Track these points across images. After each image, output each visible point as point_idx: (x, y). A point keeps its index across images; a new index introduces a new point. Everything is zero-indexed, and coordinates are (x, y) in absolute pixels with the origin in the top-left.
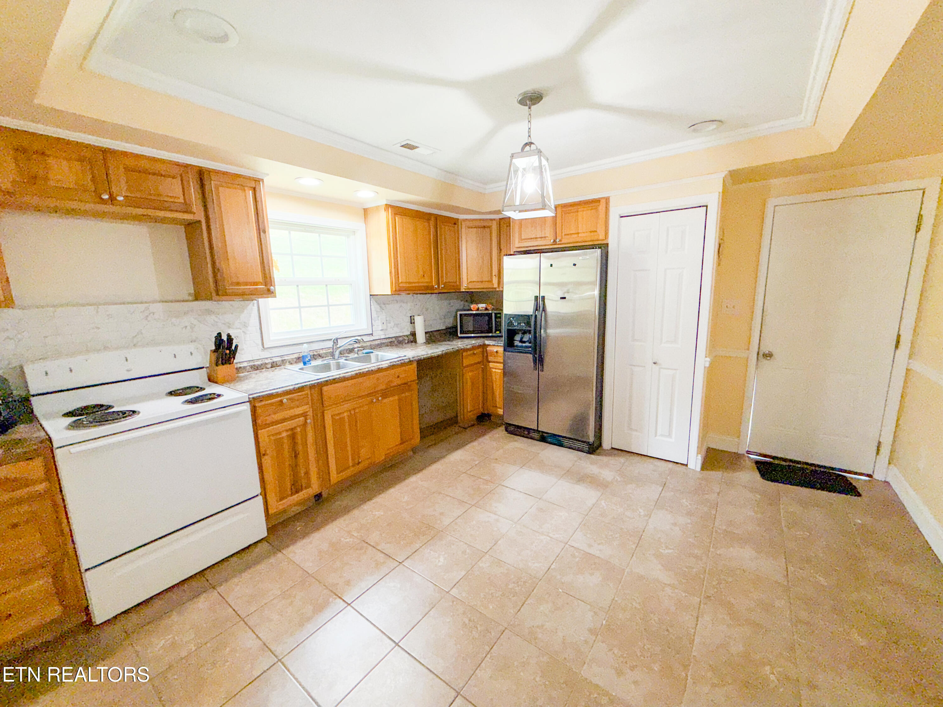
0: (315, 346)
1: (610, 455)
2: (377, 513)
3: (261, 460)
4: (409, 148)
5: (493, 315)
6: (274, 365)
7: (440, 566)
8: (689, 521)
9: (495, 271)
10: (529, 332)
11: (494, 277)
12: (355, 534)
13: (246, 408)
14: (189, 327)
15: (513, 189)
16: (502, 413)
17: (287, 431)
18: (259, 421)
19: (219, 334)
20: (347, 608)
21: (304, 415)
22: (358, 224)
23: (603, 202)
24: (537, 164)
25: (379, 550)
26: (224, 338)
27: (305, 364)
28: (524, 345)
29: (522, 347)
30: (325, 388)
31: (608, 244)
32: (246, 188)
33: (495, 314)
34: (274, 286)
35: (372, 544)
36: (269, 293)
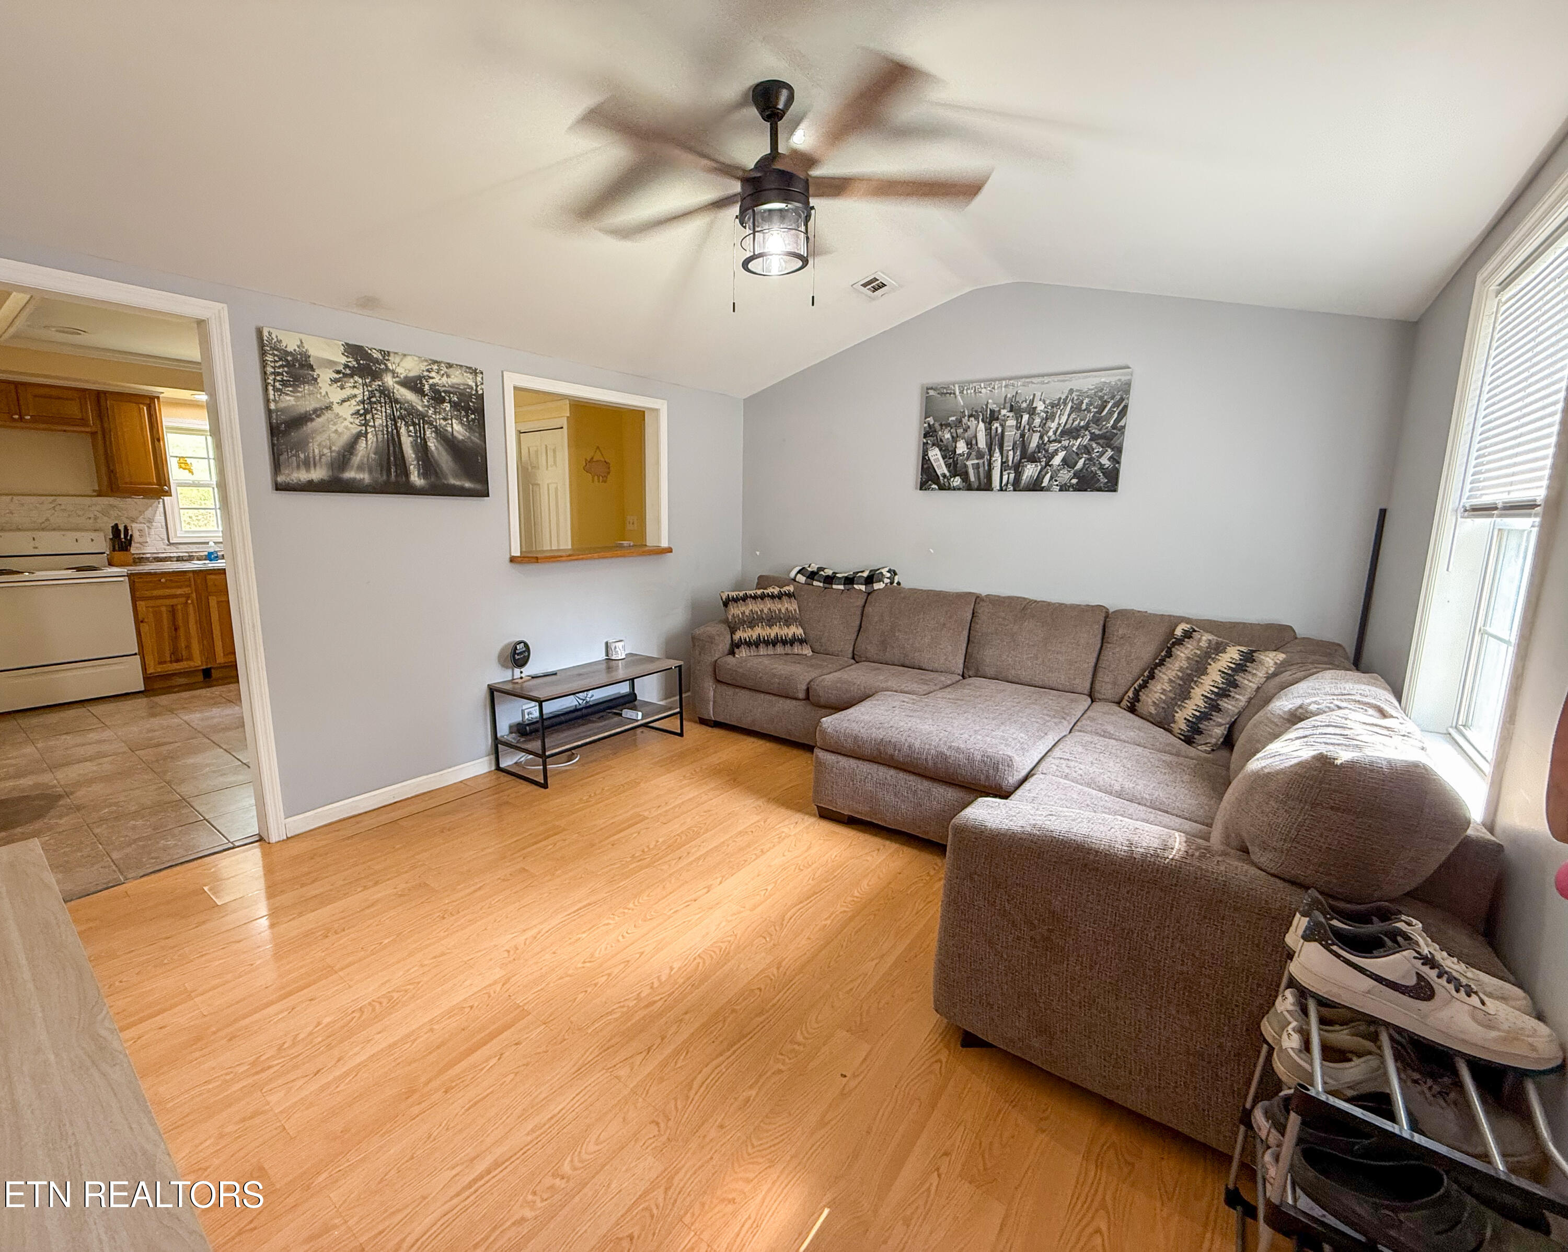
3: (139, 625)
13: (128, 580)
14: (92, 519)
17: (167, 605)
19: (116, 525)
21: (188, 597)
26: (121, 528)
30: (209, 577)
32: (141, 405)
34: (170, 487)
36: (164, 492)
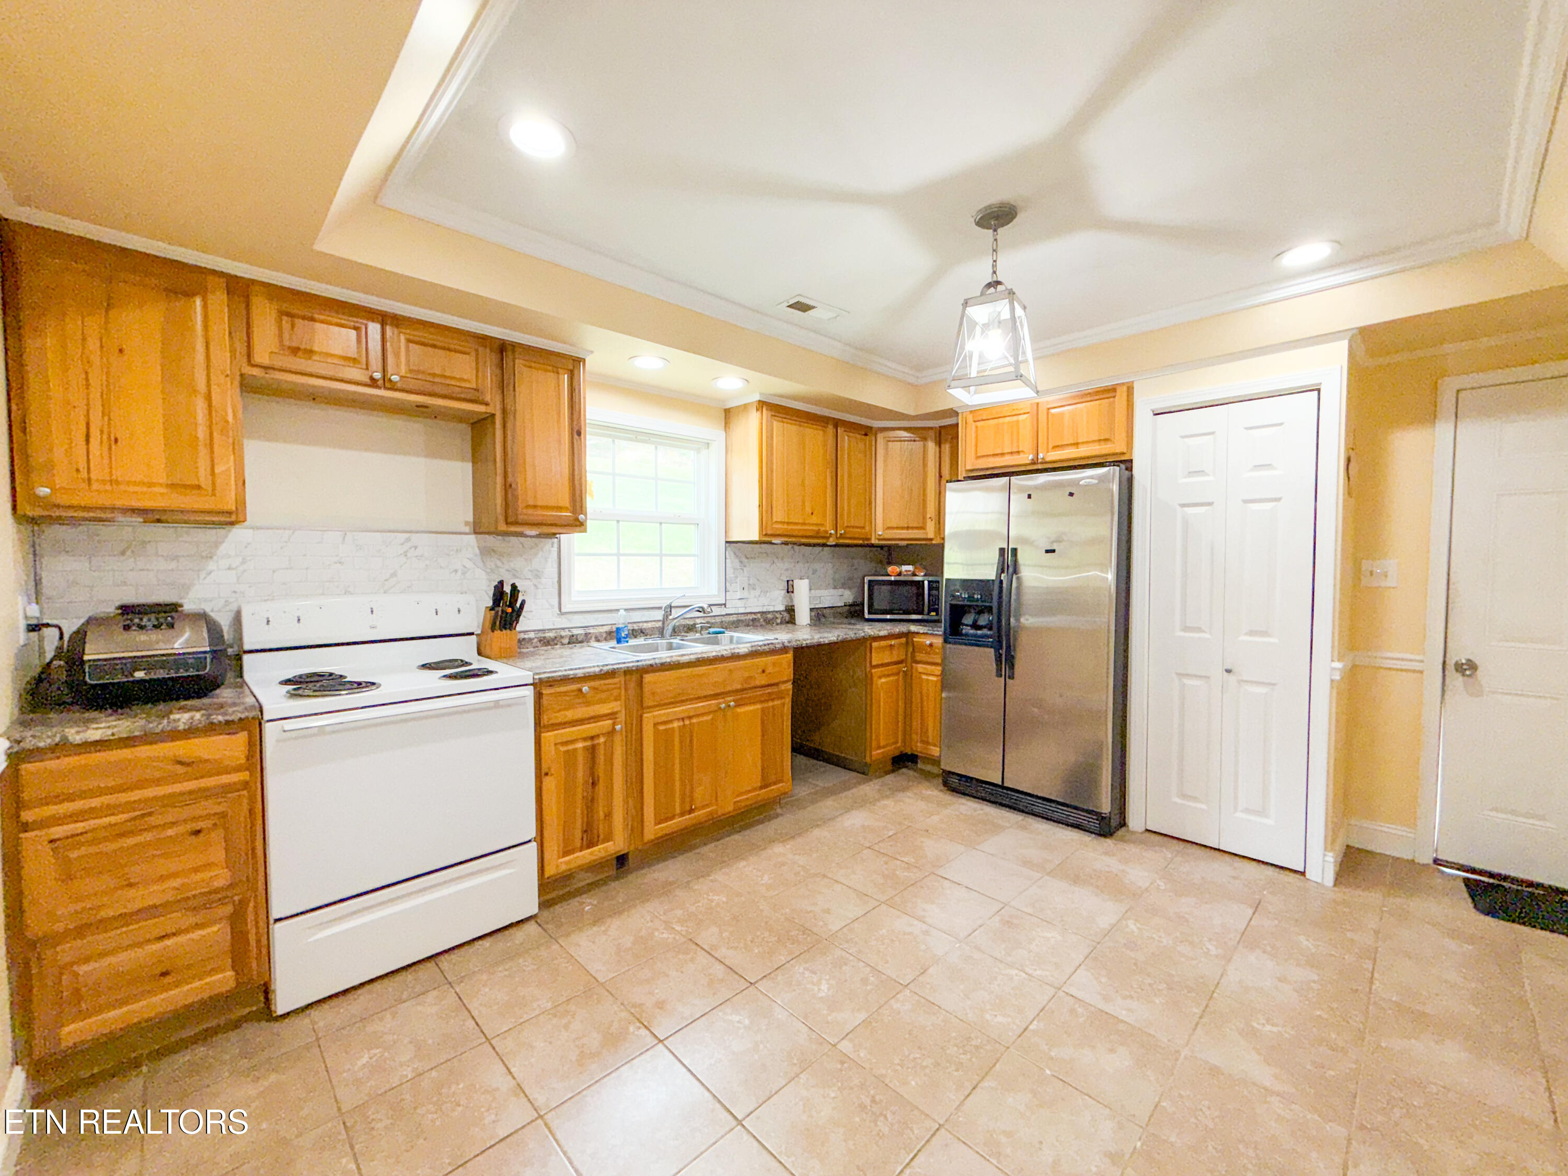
0: (637, 617)
1: (1142, 842)
2: (716, 898)
3: (541, 783)
4: (799, 309)
5: (926, 583)
6: (574, 641)
7: (822, 998)
8: (1316, 978)
9: (931, 510)
10: (990, 610)
11: (929, 521)
12: (678, 928)
13: (529, 692)
14: (459, 573)
15: (965, 356)
16: (937, 754)
17: (585, 739)
18: (545, 719)
19: (501, 583)
20: (655, 1048)
21: (612, 715)
22: (713, 432)
23: (1122, 393)
24: (1006, 315)
25: (716, 959)
26: (507, 589)
27: (619, 641)
28: (979, 632)
29: (975, 636)
30: (648, 678)
31: (1131, 461)
32: (560, 371)
33: (929, 582)
34: (586, 515)
35: (706, 947)
36: (577, 524)
